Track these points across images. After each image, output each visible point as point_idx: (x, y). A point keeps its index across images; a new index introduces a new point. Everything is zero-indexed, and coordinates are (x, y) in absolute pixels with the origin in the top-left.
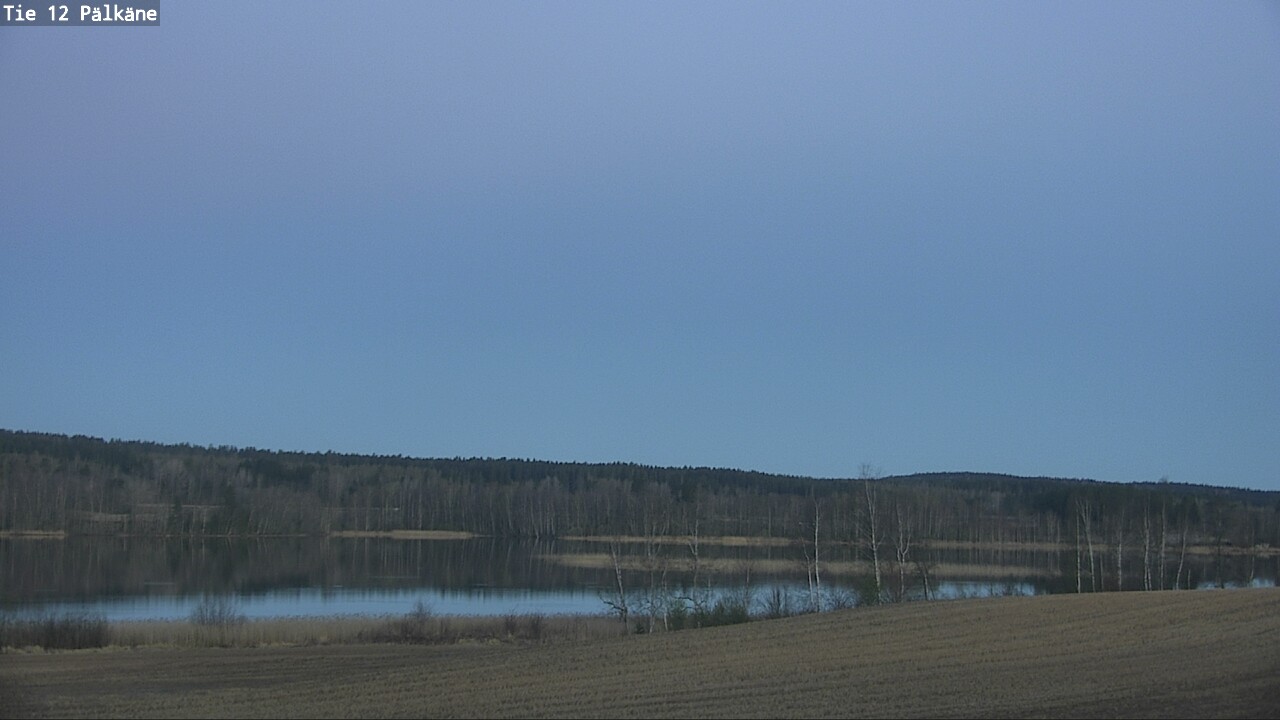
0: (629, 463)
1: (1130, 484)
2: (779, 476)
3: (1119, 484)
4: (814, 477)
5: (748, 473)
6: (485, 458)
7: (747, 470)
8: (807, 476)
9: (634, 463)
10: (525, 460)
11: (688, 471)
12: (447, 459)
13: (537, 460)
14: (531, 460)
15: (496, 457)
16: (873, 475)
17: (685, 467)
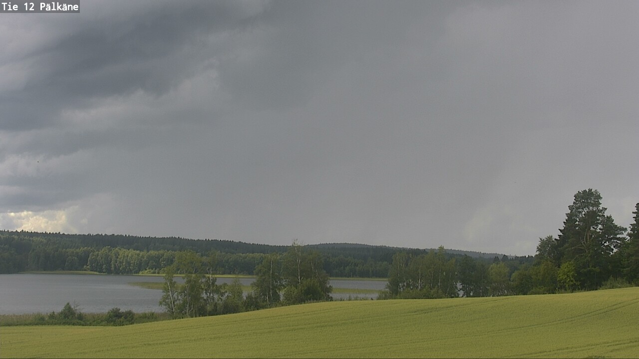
0: (177, 237)
1: (424, 250)
2: (253, 244)
3: (419, 249)
4: (270, 245)
5: (237, 243)
6: (103, 235)
7: (237, 241)
8: (267, 244)
9: (180, 237)
10: (124, 235)
11: (207, 241)
12: (84, 235)
13: (131, 235)
14: (128, 236)
15: (109, 234)
16: (299, 244)
17: (206, 240)
